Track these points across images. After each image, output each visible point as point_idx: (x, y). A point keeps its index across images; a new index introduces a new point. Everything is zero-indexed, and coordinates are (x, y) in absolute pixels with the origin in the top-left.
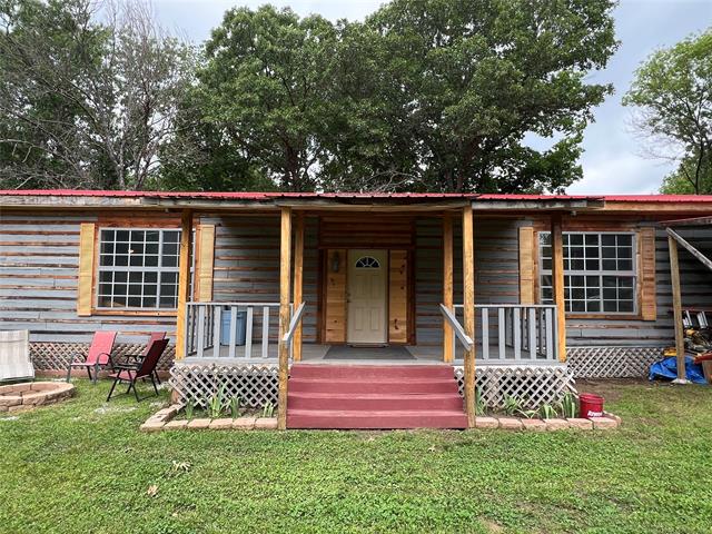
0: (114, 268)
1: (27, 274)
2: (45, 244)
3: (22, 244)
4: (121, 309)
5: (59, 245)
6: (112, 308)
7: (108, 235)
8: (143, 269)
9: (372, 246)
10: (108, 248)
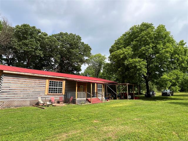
0: (51, 87)
1: (36, 88)
2: (40, 83)
3: (35, 82)
4: (52, 94)
5: (42, 83)
6: (51, 93)
7: (50, 82)
8: (56, 87)
9: (82, 85)
10: (50, 84)
